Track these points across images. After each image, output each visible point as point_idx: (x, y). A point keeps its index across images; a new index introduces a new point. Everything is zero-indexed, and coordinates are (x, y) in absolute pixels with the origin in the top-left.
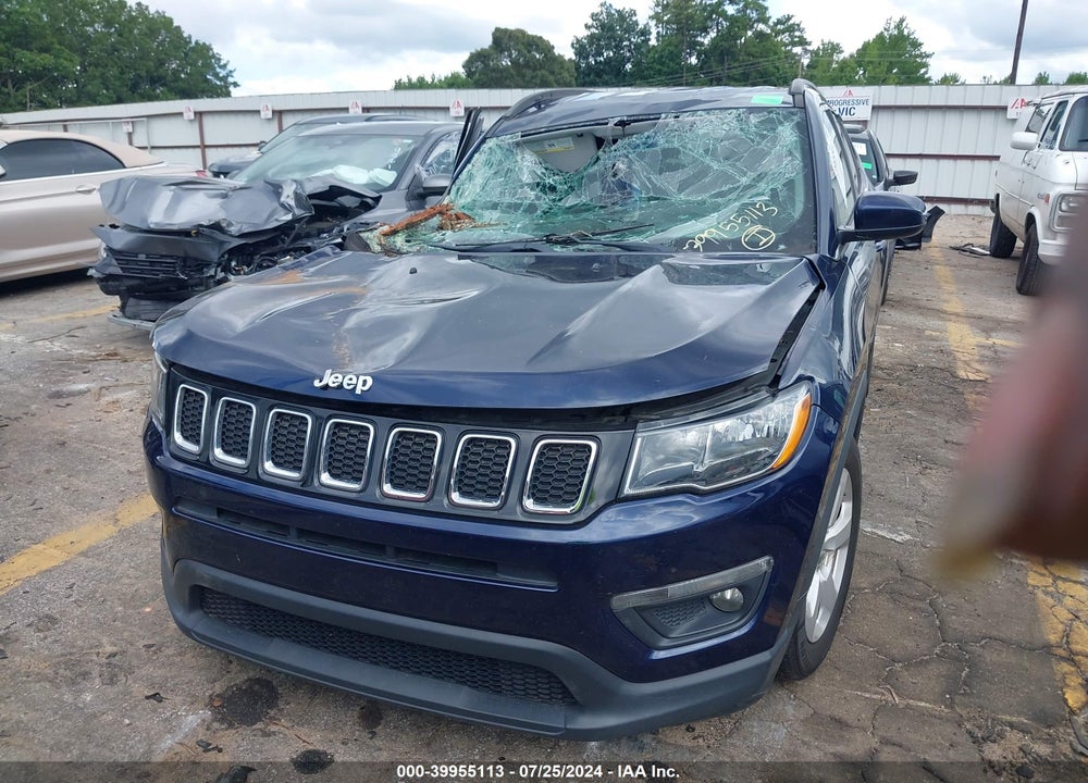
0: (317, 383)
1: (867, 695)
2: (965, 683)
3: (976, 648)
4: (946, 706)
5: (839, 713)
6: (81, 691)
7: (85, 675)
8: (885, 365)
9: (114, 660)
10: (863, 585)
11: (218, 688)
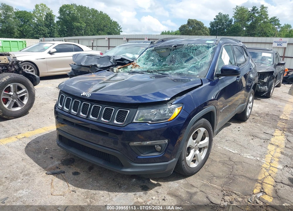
0: (82, 95)
1: (203, 182)
2: (229, 184)
3: (237, 177)
4: (221, 187)
5: (193, 184)
6: (39, 155)
7: (40, 152)
8: (260, 113)
9: (47, 151)
10: (217, 160)
11: (64, 158)
